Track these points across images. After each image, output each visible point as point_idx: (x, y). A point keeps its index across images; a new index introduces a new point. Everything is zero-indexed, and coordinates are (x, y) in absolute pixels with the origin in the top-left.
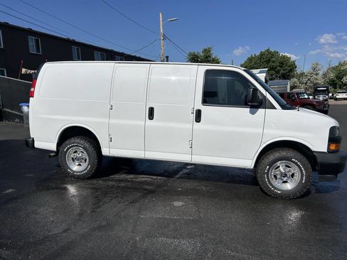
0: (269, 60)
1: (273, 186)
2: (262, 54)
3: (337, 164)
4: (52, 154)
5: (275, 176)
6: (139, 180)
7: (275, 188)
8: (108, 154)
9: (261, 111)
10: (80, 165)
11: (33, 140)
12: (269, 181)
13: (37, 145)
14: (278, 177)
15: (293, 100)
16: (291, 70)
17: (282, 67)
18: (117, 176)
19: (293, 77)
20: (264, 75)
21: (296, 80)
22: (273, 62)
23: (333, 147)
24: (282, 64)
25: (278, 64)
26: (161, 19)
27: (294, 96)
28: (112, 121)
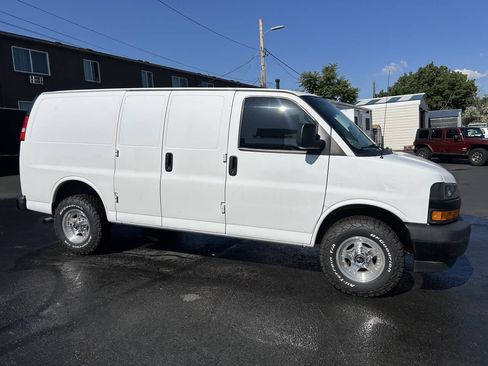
0: (433, 80)
1: (343, 276)
2: (421, 72)
3: (444, 245)
4: (47, 219)
5: (347, 260)
6: (160, 258)
7: (346, 279)
8: (115, 221)
9: (322, 159)
10: (80, 234)
11: (25, 200)
12: (336, 267)
13: (30, 205)
14: (352, 261)
15: (456, 140)
16: (468, 95)
17: (453, 90)
18: (133, 252)
19: (471, 104)
20: (419, 102)
21: (474, 108)
22: (439, 82)
23: (437, 216)
24: (453, 86)
25: (446, 85)
26: (261, 28)
27: (458, 134)
28: (119, 173)
